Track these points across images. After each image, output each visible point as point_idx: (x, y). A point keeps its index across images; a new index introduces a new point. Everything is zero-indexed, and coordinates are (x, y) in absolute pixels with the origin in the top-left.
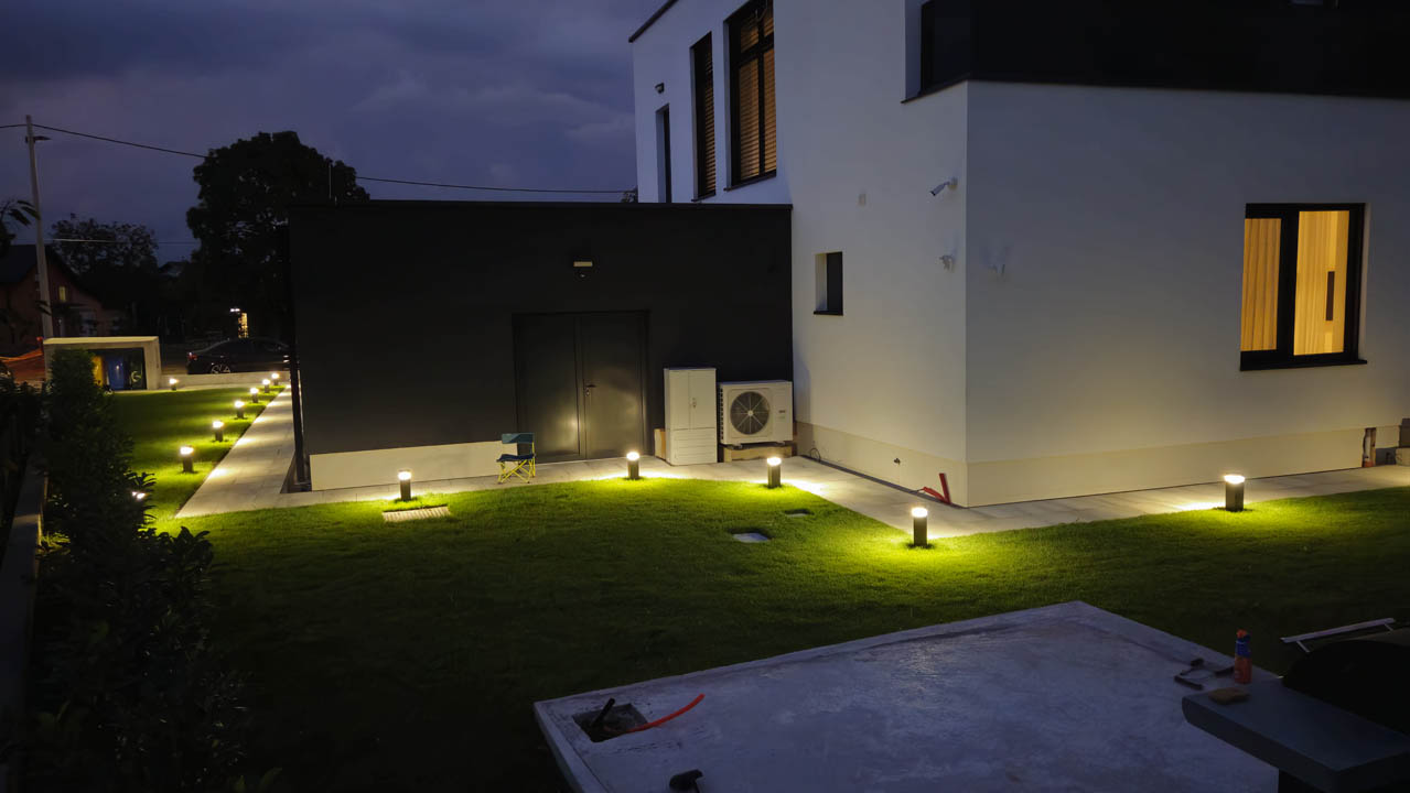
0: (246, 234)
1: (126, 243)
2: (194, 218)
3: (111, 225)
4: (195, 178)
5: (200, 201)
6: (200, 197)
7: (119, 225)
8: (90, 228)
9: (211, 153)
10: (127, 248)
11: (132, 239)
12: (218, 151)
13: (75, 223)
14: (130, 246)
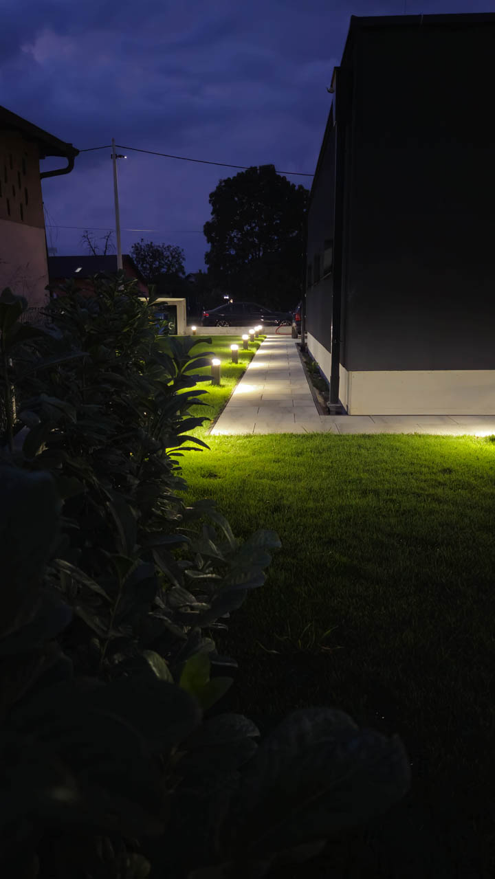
0: (238, 239)
1: (168, 257)
2: (208, 229)
3: (161, 245)
4: (210, 201)
5: (212, 217)
6: (212, 214)
7: (166, 246)
8: (150, 246)
9: (221, 183)
10: (169, 261)
11: (171, 254)
12: (224, 181)
13: (143, 244)
14: (170, 259)
